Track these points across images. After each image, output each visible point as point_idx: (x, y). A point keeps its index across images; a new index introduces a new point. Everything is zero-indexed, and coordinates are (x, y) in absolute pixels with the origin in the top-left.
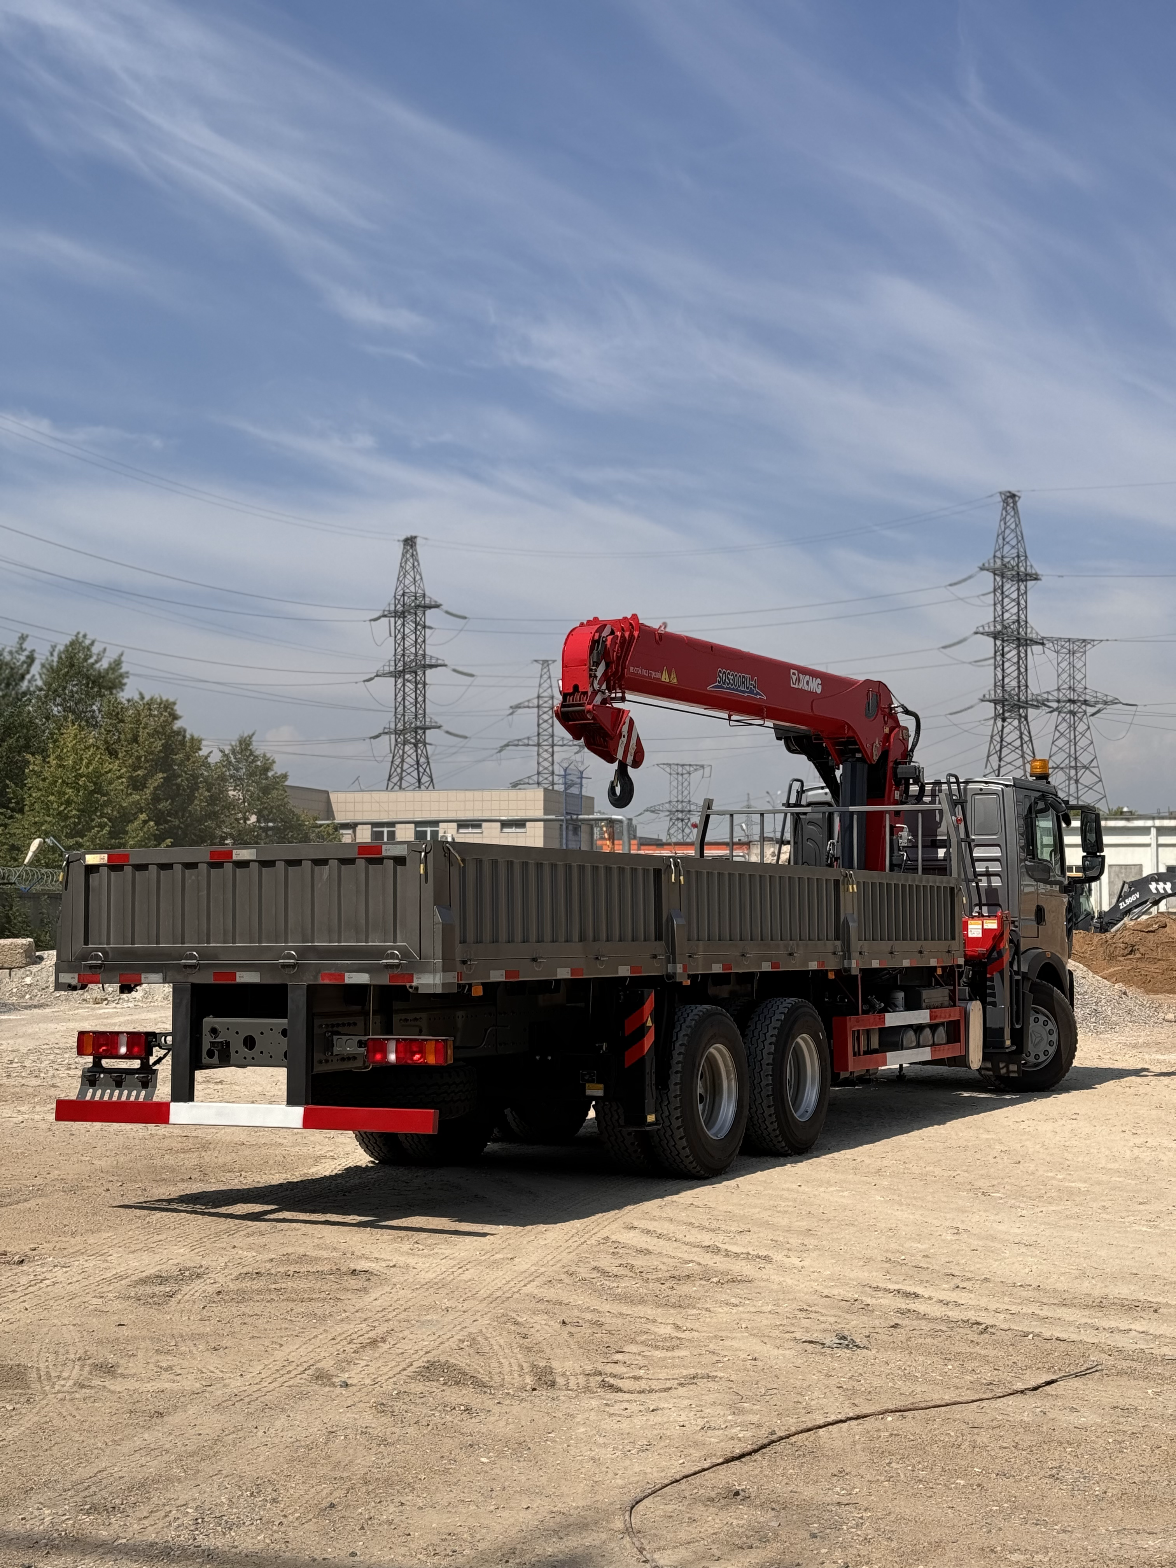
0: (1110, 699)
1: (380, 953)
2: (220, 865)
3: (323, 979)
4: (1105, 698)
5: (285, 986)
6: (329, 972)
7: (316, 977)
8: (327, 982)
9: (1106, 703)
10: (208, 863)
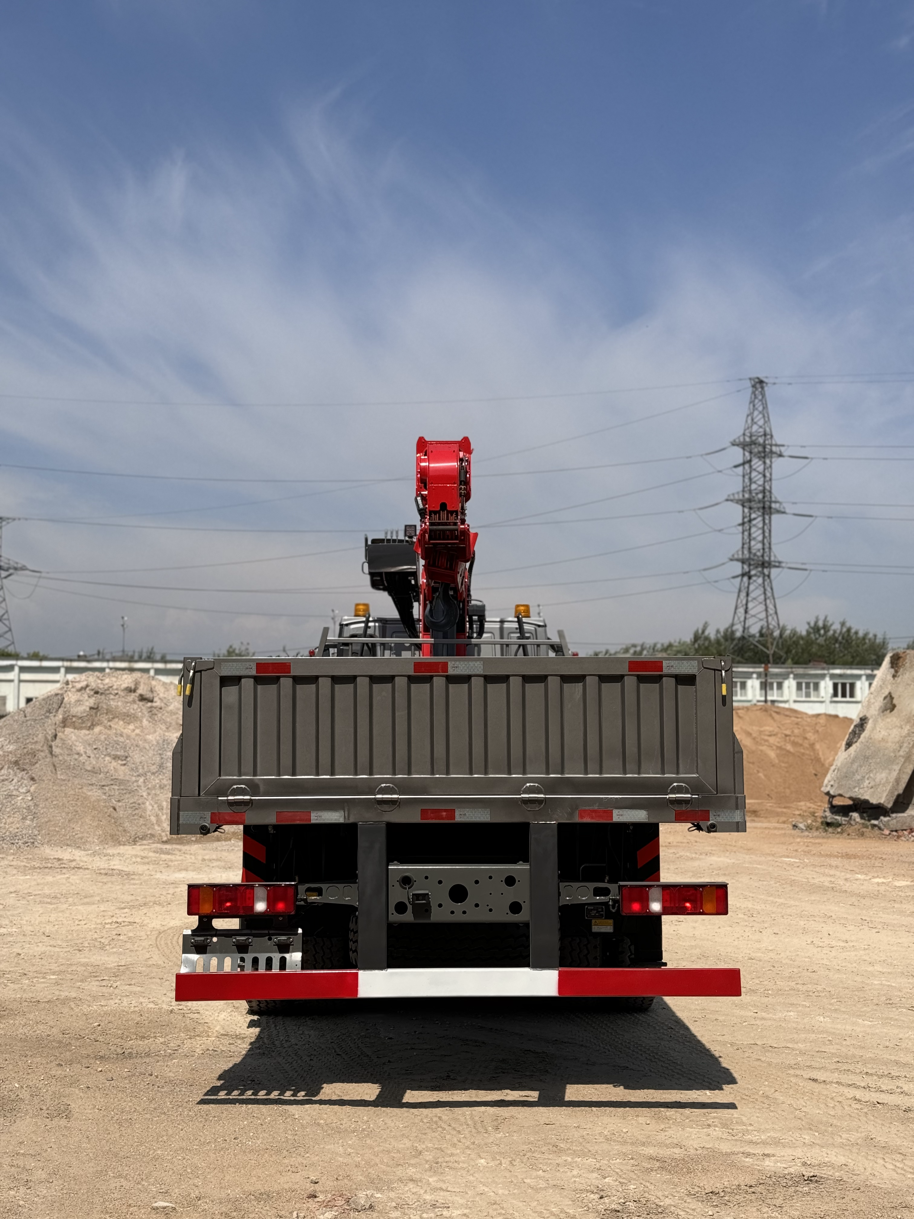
0: (19, 566)
1: (662, 786)
2: (429, 680)
3: (581, 817)
4: (15, 565)
5: (527, 825)
6: (591, 808)
7: (571, 814)
8: (587, 820)
9: (16, 569)
10: (409, 677)
